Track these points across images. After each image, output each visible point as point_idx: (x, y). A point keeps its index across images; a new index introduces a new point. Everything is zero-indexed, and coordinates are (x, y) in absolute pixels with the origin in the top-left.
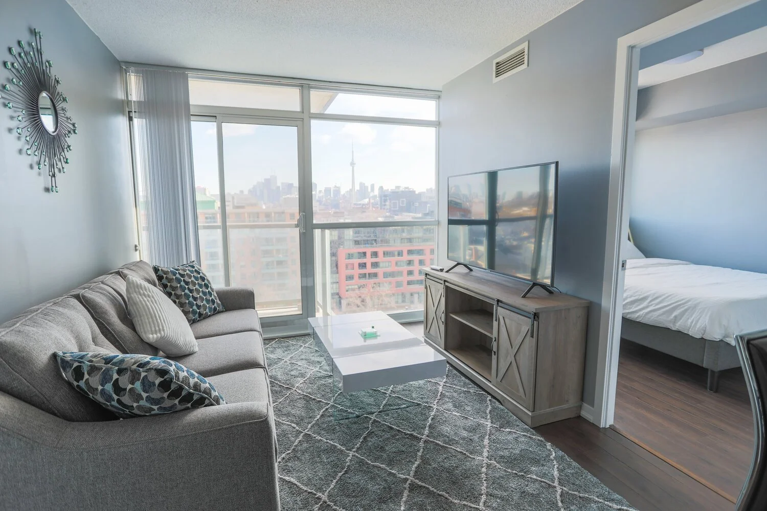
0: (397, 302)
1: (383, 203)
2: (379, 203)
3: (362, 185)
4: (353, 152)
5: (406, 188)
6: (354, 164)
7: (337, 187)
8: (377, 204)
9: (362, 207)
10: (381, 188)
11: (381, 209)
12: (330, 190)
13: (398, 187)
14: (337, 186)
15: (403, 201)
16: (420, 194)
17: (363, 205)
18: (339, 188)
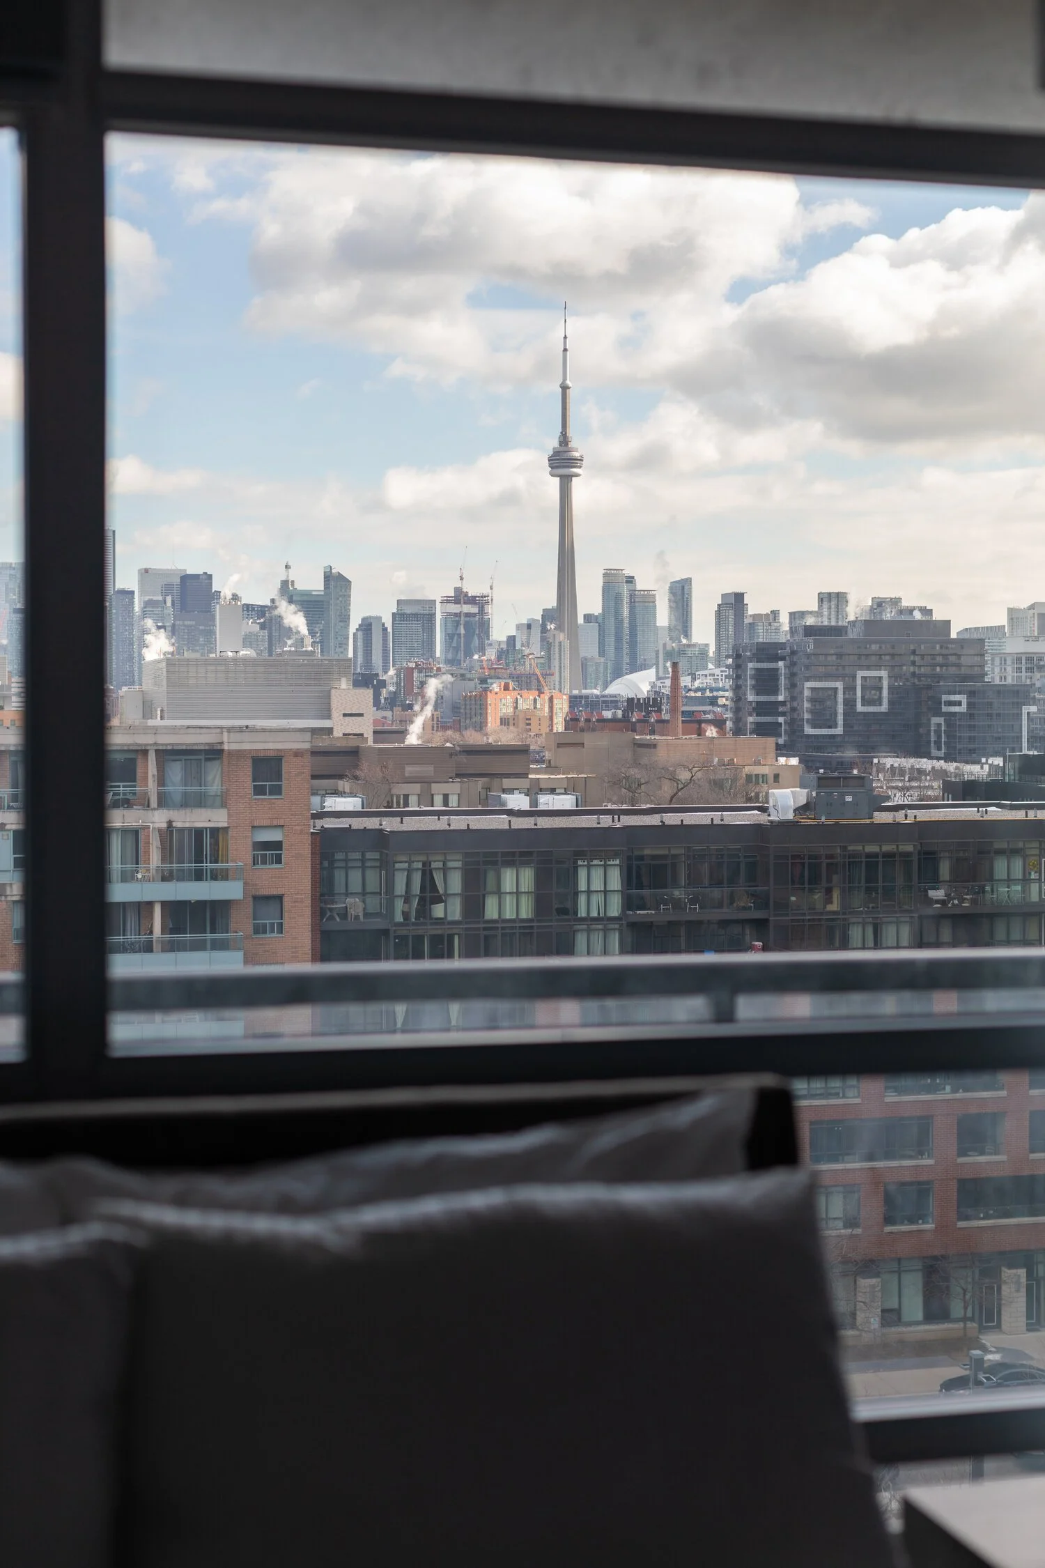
0: (891, 1316)
1: (751, 697)
2: (725, 698)
3: (615, 584)
4: (565, 388)
5: (879, 604)
6: (574, 462)
7: (472, 600)
8: (713, 701)
9: (626, 718)
10: (735, 602)
11: (738, 731)
12: (432, 616)
13: (835, 600)
14: (472, 590)
15: (873, 687)
16: (976, 642)
17: (632, 703)
18: (480, 602)
